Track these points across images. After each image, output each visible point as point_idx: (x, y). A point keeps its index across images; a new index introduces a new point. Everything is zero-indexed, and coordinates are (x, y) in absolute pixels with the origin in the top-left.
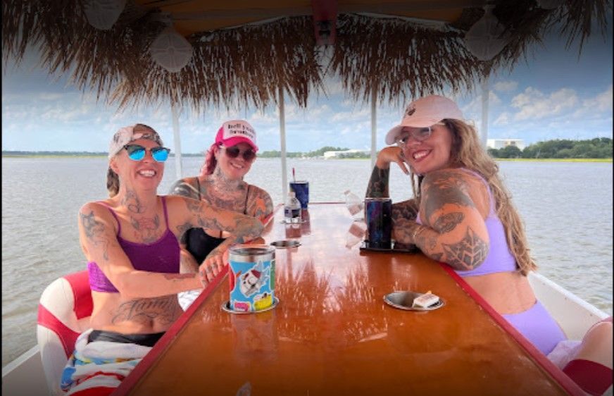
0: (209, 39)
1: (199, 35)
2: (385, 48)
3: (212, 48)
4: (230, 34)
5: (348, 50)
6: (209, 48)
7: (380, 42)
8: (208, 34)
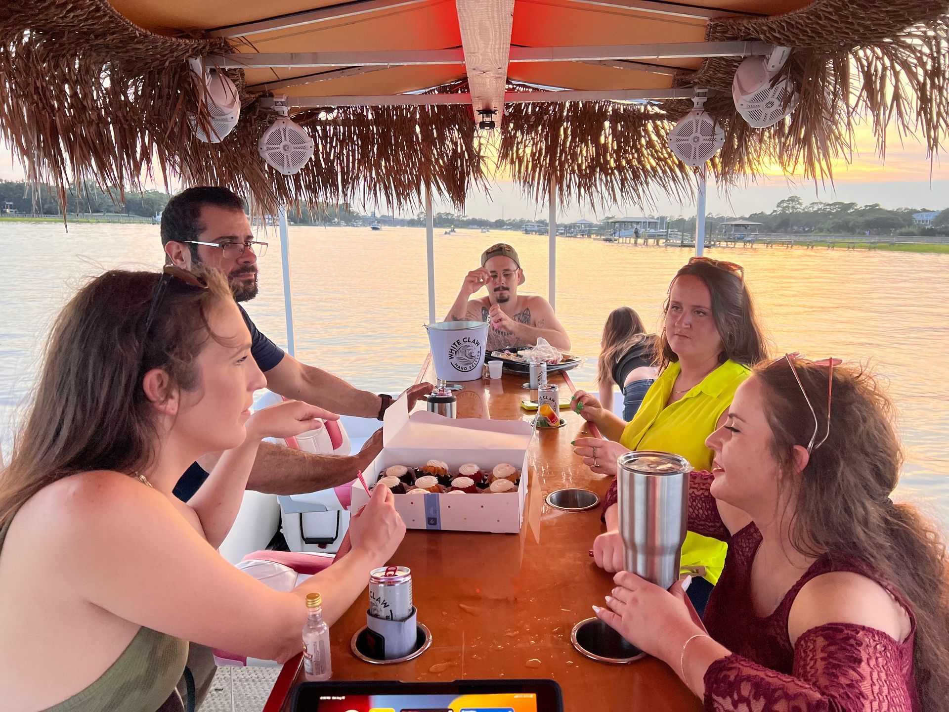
0: (331, 117)
1: (315, 112)
2: (569, 132)
3: (335, 128)
4: (359, 111)
5: (519, 134)
6: (331, 129)
7: (562, 125)
8: (329, 110)
